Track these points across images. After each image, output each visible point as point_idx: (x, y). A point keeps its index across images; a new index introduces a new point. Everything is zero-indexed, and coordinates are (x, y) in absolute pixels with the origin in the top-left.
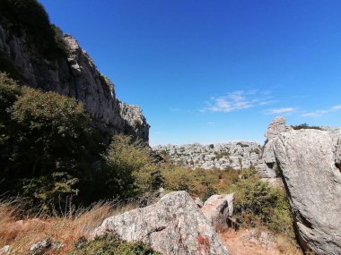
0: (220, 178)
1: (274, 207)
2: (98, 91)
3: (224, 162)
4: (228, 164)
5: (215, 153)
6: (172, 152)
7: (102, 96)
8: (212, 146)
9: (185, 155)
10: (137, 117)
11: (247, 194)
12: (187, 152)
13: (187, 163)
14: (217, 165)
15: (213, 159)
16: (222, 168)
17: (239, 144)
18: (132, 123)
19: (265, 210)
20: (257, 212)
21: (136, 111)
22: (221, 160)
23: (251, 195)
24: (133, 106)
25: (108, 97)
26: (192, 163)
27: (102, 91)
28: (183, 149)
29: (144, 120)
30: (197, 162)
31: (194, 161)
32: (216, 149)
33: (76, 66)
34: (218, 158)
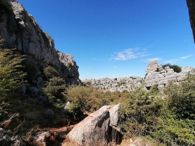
0: (120, 97)
1: (157, 116)
2: (40, 42)
3: (122, 88)
4: (125, 89)
5: (118, 83)
6: (93, 83)
7: (43, 45)
8: (116, 79)
9: (101, 84)
10: (70, 61)
11: (131, 103)
12: (102, 82)
13: (102, 89)
14: (119, 90)
15: (117, 86)
16: (121, 91)
17: (131, 77)
18: (67, 65)
19: (149, 119)
20: (141, 121)
21: (69, 58)
22: (121, 87)
23: (135, 105)
24: (68, 54)
25: (48, 46)
26: (105, 89)
27: (43, 41)
28: (99, 81)
29: (75, 63)
30: (107, 88)
31: (106, 87)
32: (118, 81)
33: (22, 23)
34: (119, 85)
